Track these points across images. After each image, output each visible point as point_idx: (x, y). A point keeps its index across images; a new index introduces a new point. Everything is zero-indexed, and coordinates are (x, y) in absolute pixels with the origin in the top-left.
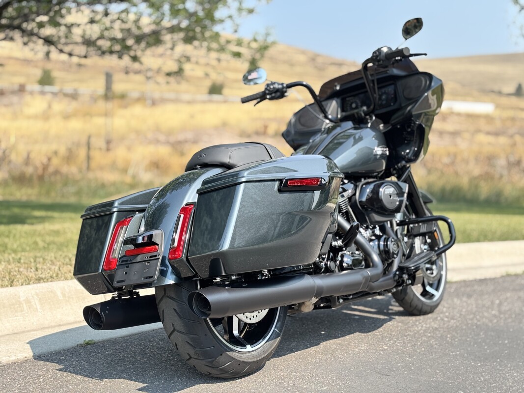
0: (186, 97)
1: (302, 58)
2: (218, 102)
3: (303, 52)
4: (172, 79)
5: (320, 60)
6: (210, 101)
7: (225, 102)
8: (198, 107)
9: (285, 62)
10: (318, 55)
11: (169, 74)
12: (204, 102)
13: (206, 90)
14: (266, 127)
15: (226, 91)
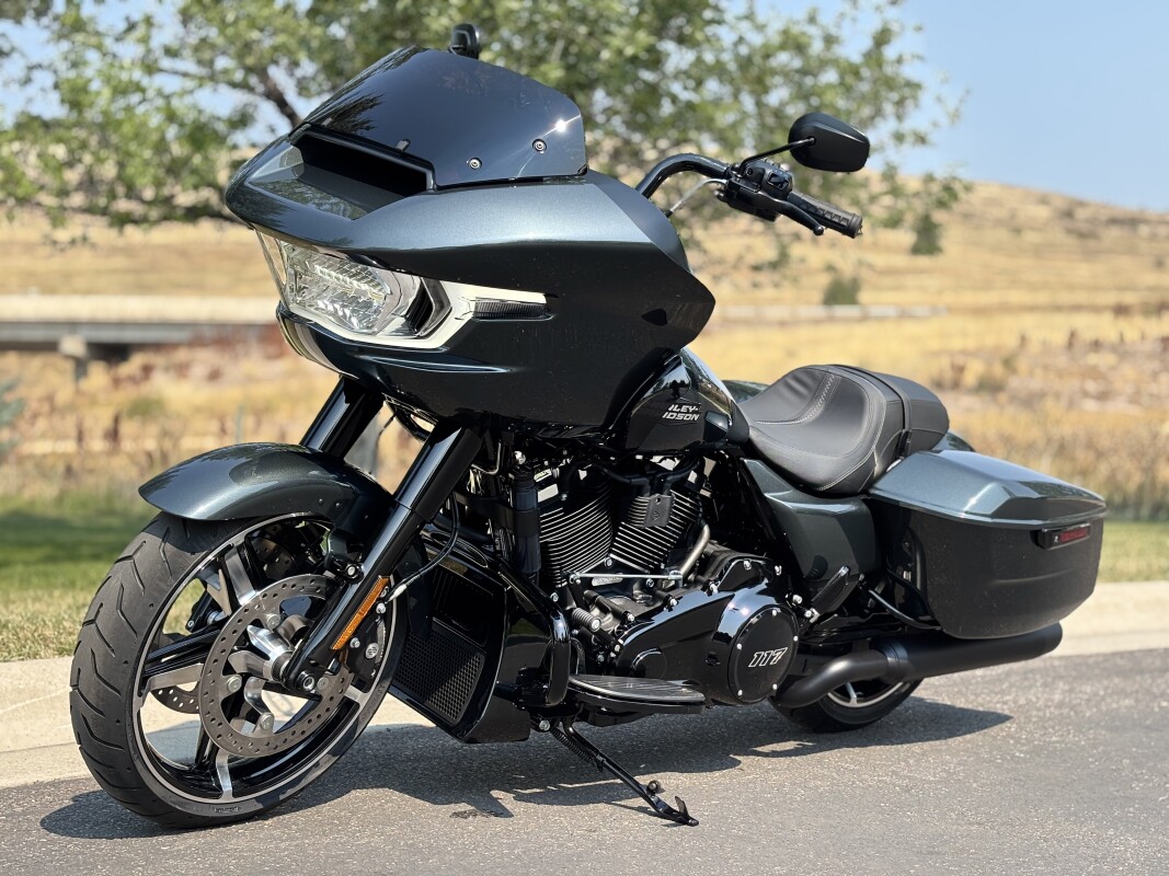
0: (775, 313)
1: (1043, 212)
2: (847, 320)
3: (1044, 200)
4: (762, 277)
5: (1081, 214)
6: (831, 319)
7: (865, 318)
8: (804, 333)
9: (998, 223)
10: (1082, 204)
11: (756, 268)
12: (816, 322)
13: (818, 296)
14: (960, 370)
15: (864, 296)
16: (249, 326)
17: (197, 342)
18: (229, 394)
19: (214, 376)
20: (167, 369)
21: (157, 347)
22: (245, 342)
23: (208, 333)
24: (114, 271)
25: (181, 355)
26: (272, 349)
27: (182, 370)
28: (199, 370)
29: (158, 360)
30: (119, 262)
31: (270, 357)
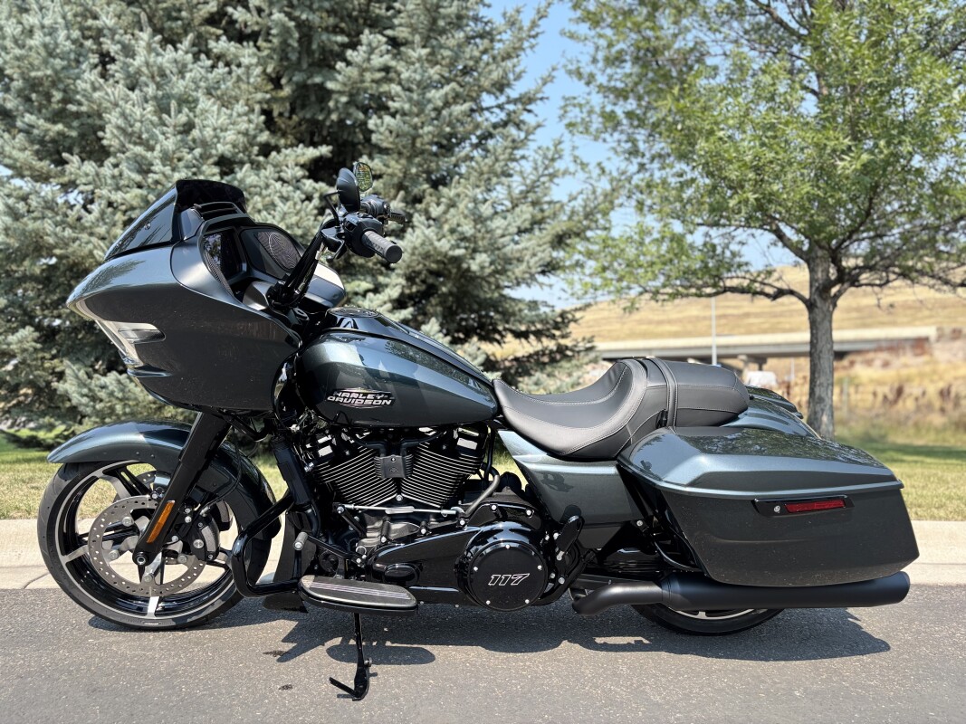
16: (906, 340)
17: (879, 349)
18: (890, 374)
19: (886, 365)
20: (862, 362)
21: (858, 352)
22: (904, 348)
23: (884, 344)
24: (849, 319)
25: (871, 356)
26: (918, 351)
27: (869, 363)
28: (878, 363)
29: (859, 358)
30: (854, 315)
31: (917, 355)
